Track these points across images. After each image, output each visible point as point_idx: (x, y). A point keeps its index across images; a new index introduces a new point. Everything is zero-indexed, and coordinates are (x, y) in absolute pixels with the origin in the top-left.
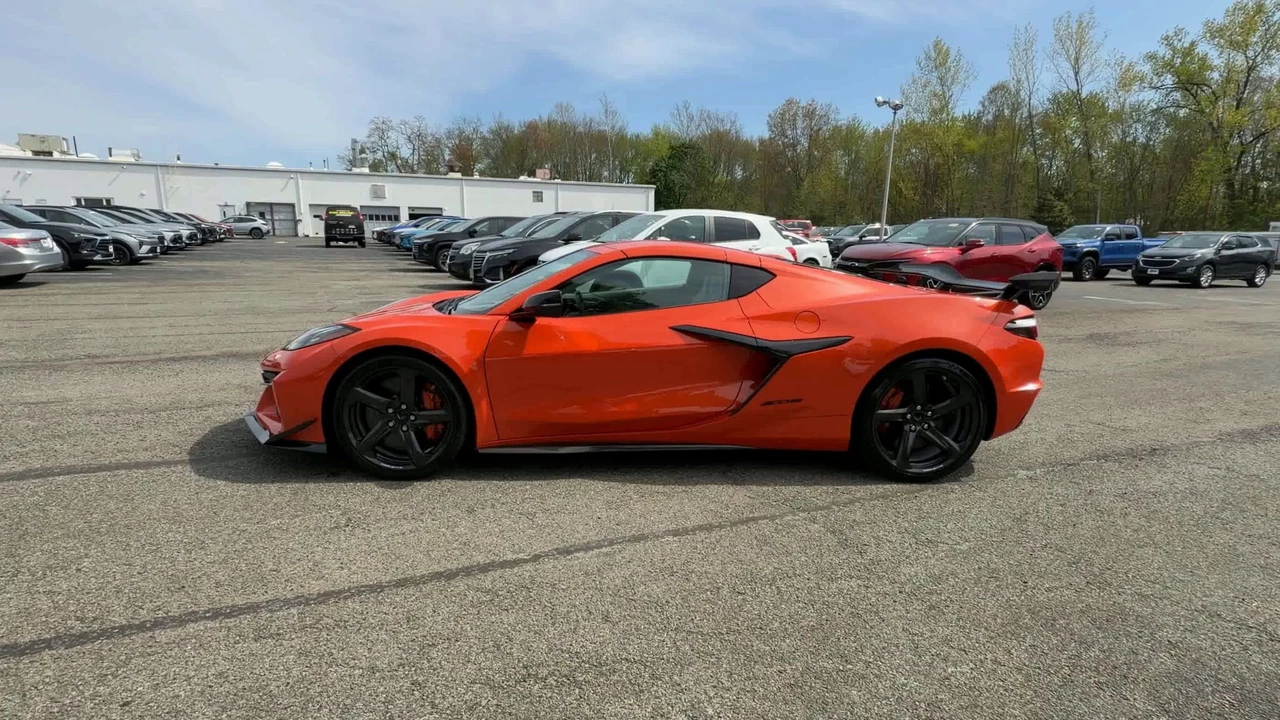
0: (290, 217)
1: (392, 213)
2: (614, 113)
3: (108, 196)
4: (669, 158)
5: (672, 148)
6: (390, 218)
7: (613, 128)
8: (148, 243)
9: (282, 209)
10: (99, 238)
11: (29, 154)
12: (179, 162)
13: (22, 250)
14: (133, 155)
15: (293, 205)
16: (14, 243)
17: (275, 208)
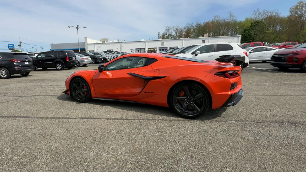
0: (144, 51)
1: (166, 49)
2: (233, 16)
3: (112, 49)
4: (250, 27)
5: (252, 24)
6: (165, 50)
7: (232, 20)
8: (110, 58)
9: (142, 49)
10: (100, 57)
11: (102, 42)
12: (125, 41)
13: (85, 60)
14: (118, 41)
15: (144, 48)
16: (84, 59)
17: (141, 49)
